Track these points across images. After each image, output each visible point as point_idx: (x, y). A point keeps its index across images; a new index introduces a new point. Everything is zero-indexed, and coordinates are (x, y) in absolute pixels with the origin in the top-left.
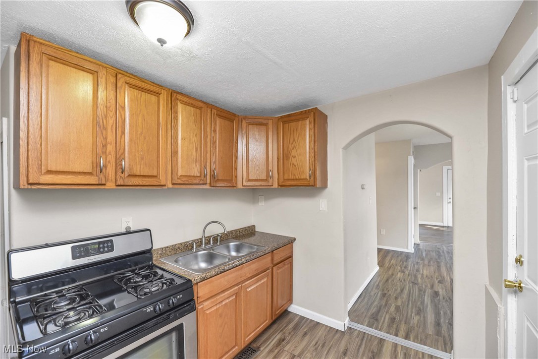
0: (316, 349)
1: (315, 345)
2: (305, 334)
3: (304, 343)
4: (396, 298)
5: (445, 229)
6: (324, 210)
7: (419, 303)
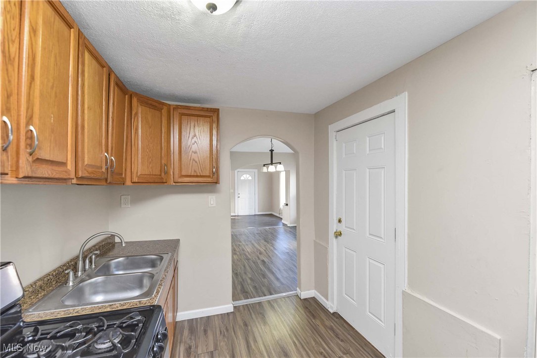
0: (224, 336)
1: (221, 333)
2: (205, 331)
3: (211, 337)
4: (245, 273)
5: (236, 218)
6: (213, 206)
7: (260, 271)
